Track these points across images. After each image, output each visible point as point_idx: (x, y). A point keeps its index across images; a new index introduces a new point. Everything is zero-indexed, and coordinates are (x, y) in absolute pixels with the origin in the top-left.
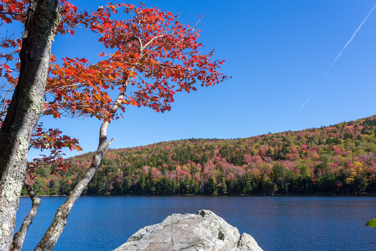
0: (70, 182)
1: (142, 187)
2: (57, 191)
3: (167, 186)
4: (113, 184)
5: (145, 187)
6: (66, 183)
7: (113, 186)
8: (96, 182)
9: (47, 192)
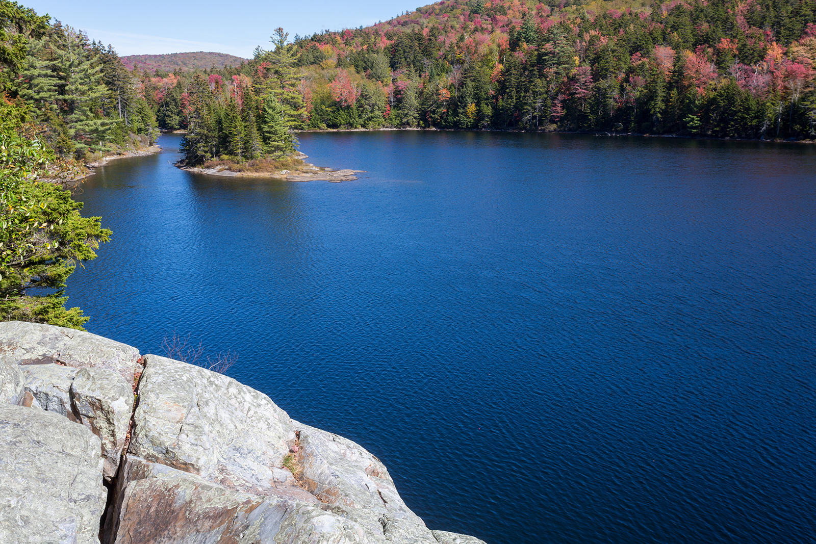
0: (445, 94)
1: (655, 113)
2: (415, 118)
3: (740, 114)
4: (561, 102)
5: (664, 112)
6: (435, 97)
7: (563, 108)
8: (514, 93)
9: (391, 120)
